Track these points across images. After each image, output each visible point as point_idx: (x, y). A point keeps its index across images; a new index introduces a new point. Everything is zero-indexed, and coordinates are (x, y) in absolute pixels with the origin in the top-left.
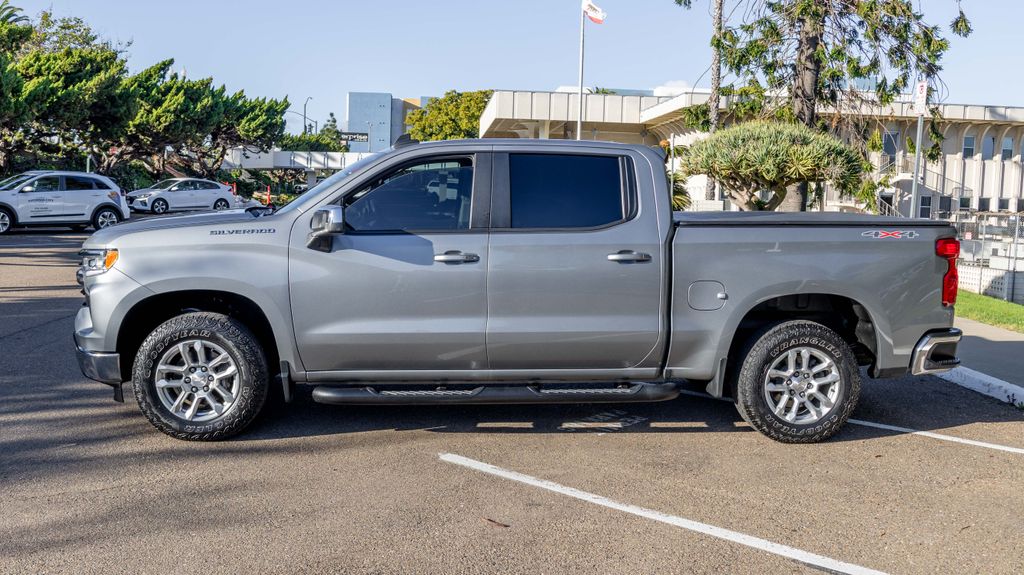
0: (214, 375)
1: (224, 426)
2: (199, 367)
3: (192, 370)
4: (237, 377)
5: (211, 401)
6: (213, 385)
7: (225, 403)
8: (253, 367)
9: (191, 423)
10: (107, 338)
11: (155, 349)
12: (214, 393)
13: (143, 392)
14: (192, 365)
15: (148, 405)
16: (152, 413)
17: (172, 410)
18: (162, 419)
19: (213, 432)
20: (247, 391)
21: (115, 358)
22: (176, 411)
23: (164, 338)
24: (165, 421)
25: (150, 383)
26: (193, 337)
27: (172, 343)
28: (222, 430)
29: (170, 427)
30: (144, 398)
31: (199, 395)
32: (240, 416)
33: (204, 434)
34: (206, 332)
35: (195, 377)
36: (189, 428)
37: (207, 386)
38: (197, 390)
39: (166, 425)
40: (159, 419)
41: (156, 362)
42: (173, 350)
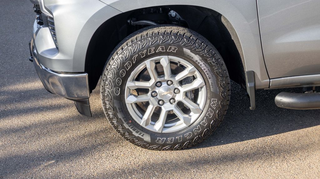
0: (180, 88)
1: (194, 136)
2: (164, 81)
3: (158, 84)
4: (204, 90)
5: (178, 112)
6: (179, 97)
7: (192, 114)
8: (220, 79)
9: (162, 135)
10: (75, 59)
11: (123, 67)
12: (180, 105)
13: (114, 109)
14: (159, 80)
15: (119, 121)
16: (124, 128)
17: (142, 123)
18: (134, 133)
19: (183, 143)
20: (215, 102)
21: (84, 77)
22: (146, 125)
23: (132, 56)
24: (137, 135)
25: (120, 99)
26: (160, 54)
27: (140, 60)
28: (192, 139)
29: (142, 140)
30: (115, 115)
31: (166, 108)
32: (208, 126)
33: (175, 144)
34: (173, 48)
35: (161, 90)
36: (161, 140)
37: (173, 99)
38: (164, 103)
39: (138, 138)
40: (130, 133)
41: (125, 80)
42: (140, 67)
